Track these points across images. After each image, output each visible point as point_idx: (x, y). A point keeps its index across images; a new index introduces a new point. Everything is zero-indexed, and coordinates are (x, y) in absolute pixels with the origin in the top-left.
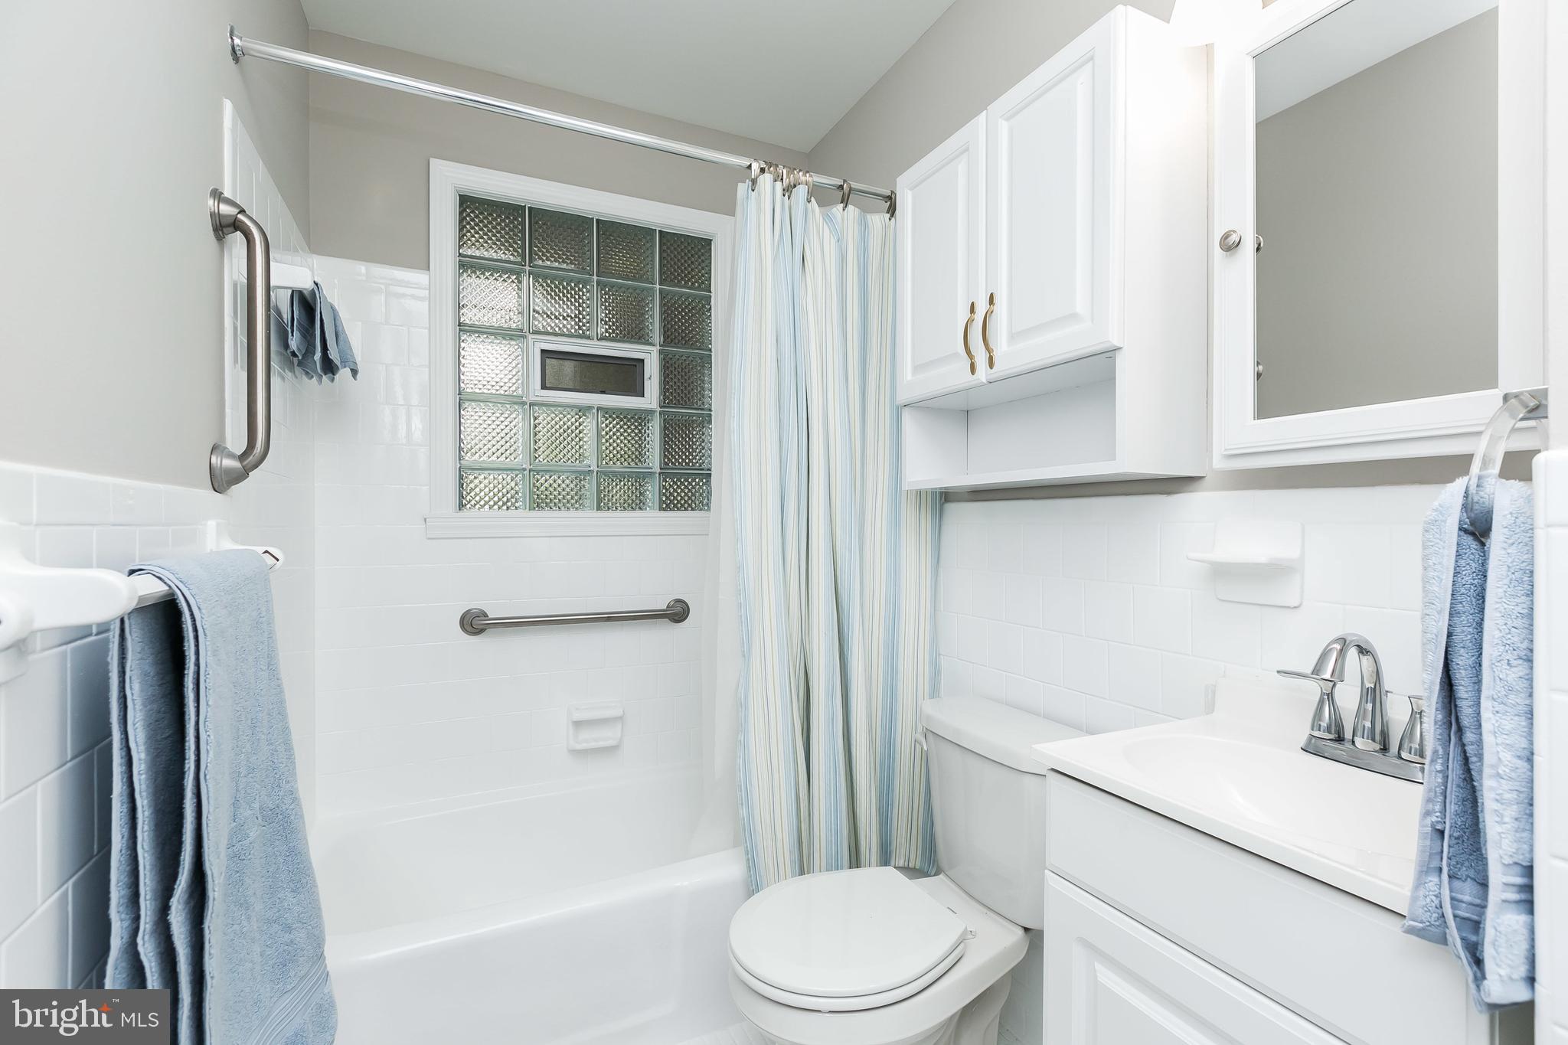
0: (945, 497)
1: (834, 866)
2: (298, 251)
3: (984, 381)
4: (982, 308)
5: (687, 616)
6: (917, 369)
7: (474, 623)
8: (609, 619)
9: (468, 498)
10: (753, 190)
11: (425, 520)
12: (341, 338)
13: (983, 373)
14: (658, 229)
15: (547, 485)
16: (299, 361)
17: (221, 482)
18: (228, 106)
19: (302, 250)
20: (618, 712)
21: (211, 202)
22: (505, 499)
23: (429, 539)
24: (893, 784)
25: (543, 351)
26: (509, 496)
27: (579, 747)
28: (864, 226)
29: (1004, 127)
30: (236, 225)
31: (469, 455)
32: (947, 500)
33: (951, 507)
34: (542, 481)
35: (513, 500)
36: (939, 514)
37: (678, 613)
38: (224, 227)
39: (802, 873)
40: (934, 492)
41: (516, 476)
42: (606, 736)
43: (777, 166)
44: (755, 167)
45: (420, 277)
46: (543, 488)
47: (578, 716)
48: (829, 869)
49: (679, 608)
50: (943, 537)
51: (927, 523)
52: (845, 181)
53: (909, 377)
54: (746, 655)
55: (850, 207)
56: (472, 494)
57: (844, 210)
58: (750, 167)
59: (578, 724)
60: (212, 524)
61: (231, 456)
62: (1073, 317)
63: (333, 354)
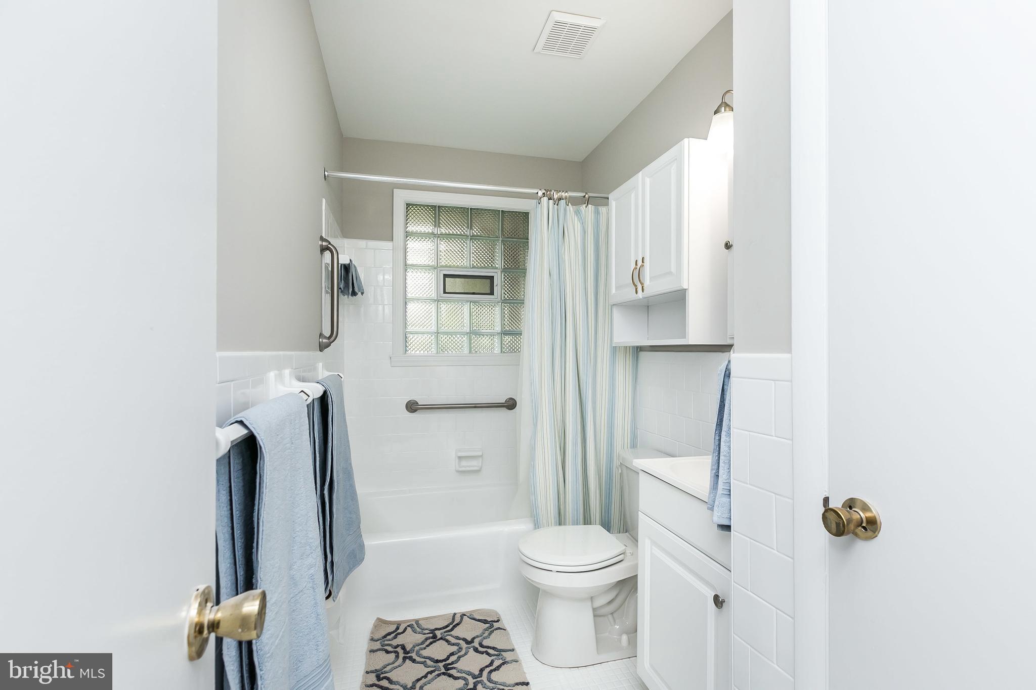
0: (639, 349)
1: (576, 523)
2: (338, 237)
3: (641, 297)
4: (640, 263)
5: (516, 406)
6: (617, 288)
7: (412, 407)
8: (475, 407)
9: (410, 347)
10: (539, 203)
11: (391, 358)
12: (358, 279)
13: (640, 295)
14: (501, 210)
15: (446, 340)
16: (343, 291)
17: (322, 347)
18: (324, 200)
19: (341, 237)
20: (480, 454)
21: (320, 243)
22: (426, 348)
23: (392, 366)
24: (611, 492)
25: (444, 275)
26: (428, 346)
27: (461, 469)
28: (597, 213)
29: (648, 180)
30: (327, 248)
31: (410, 326)
32: (641, 350)
33: (643, 354)
34: (444, 338)
35: (430, 348)
36: (636, 358)
37: (511, 405)
38: (323, 249)
39: (560, 524)
40: (633, 347)
41: (432, 336)
42: (474, 464)
43: (551, 191)
44: (540, 194)
45: (388, 245)
46: (444, 342)
47: (460, 454)
48: (572, 525)
49: (511, 403)
50: (639, 369)
51: (630, 362)
52: (586, 193)
53: (613, 291)
54: (535, 425)
55: (590, 206)
56: (411, 345)
57: (586, 207)
58: (537, 193)
59: (460, 458)
60: (321, 364)
61: (325, 338)
62: (670, 273)
63: (356, 290)
